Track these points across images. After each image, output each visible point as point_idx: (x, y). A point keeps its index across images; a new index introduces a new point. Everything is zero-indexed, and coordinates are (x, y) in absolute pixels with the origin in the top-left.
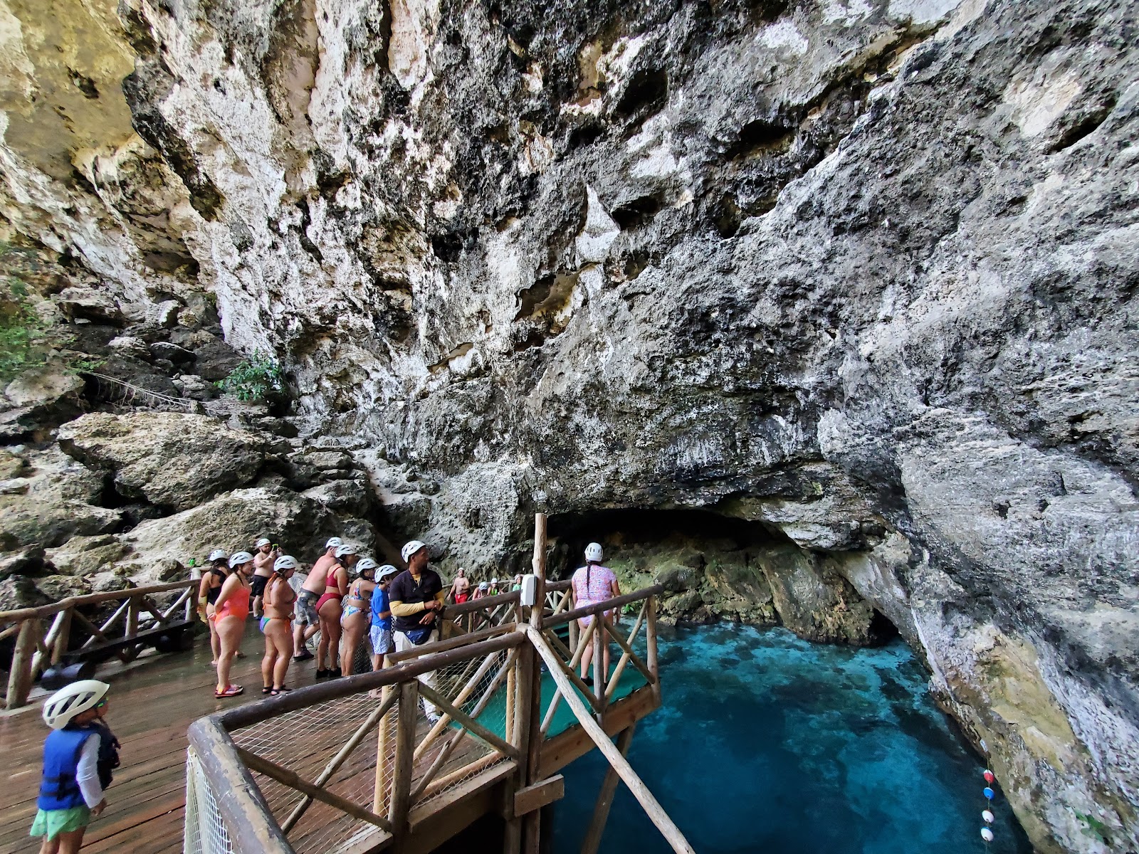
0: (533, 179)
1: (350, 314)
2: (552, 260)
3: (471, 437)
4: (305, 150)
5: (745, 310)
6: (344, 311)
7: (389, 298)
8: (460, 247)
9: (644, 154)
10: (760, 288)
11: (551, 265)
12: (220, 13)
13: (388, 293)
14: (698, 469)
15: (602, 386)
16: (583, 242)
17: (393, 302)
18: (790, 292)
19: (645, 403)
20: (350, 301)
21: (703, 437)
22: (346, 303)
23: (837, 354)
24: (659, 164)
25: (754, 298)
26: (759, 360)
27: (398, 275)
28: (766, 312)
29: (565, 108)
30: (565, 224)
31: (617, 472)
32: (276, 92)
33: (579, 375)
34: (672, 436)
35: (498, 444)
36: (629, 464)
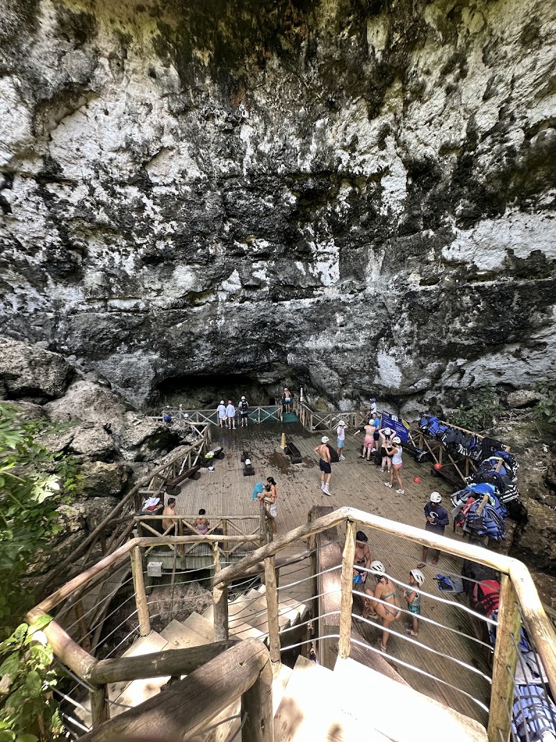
0: (214, 257)
1: (15, 250)
2: (211, 285)
3: (117, 341)
4: (41, 154)
5: (277, 325)
6: (10, 246)
7: (70, 255)
8: (163, 262)
9: (257, 270)
10: (282, 321)
11: (209, 287)
12: (14, 50)
13: (70, 252)
14: (245, 363)
15: (217, 333)
16: (225, 284)
17: (72, 257)
18: (290, 325)
19: (234, 342)
20: (16, 241)
21: (248, 353)
22: (11, 242)
23: (297, 342)
24: (261, 275)
25: (280, 323)
26: (276, 337)
27: (81, 244)
28: (282, 328)
29: (236, 243)
30: (222, 276)
31: (213, 363)
32: (39, 118)
33: (207, 327)
34: (238, 352)
35: (133, 345)
36: (218, 360)
